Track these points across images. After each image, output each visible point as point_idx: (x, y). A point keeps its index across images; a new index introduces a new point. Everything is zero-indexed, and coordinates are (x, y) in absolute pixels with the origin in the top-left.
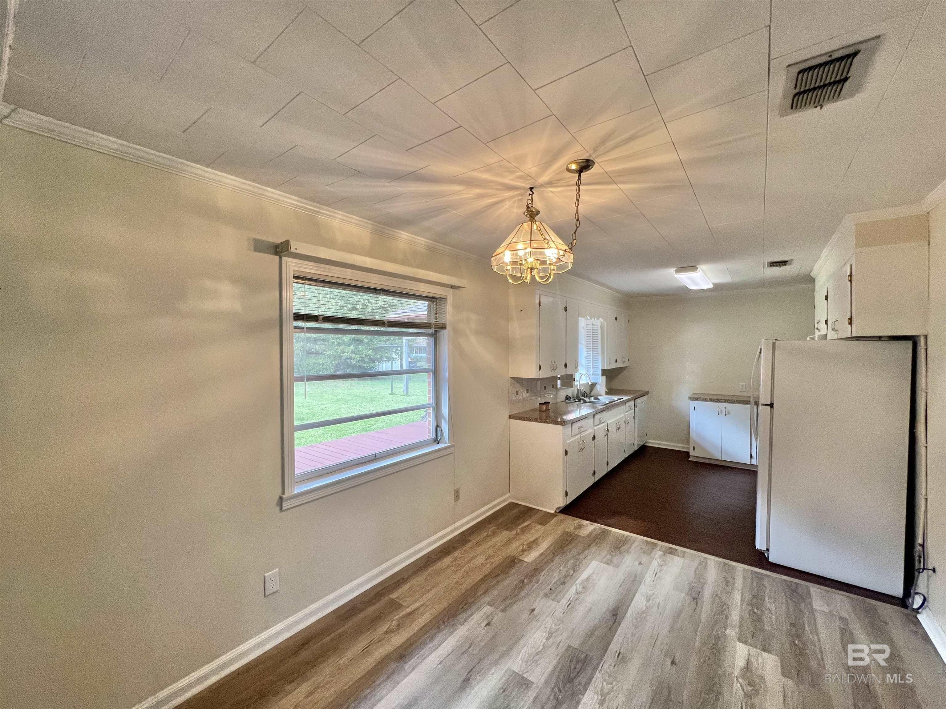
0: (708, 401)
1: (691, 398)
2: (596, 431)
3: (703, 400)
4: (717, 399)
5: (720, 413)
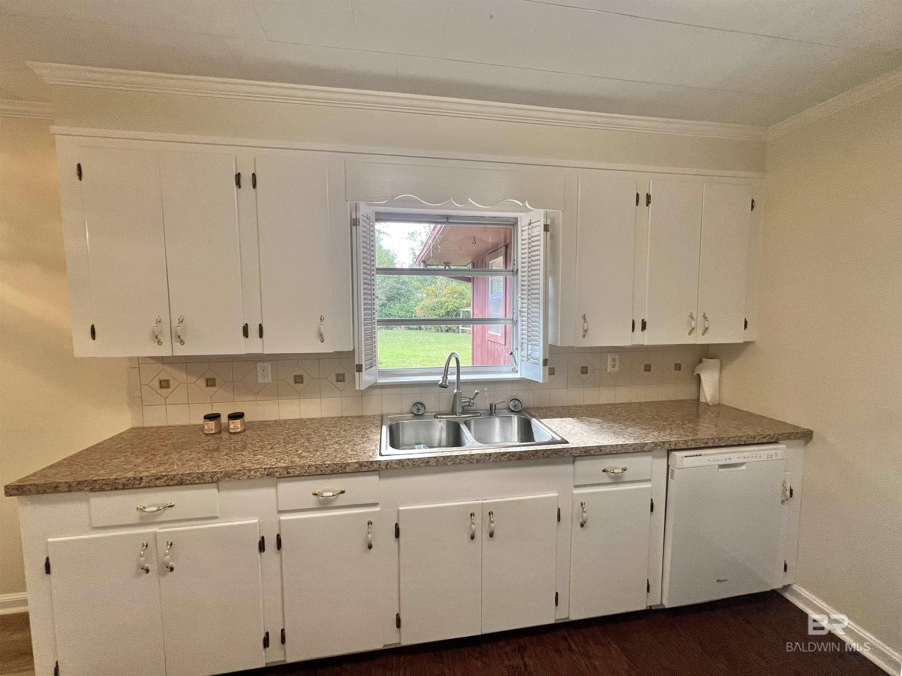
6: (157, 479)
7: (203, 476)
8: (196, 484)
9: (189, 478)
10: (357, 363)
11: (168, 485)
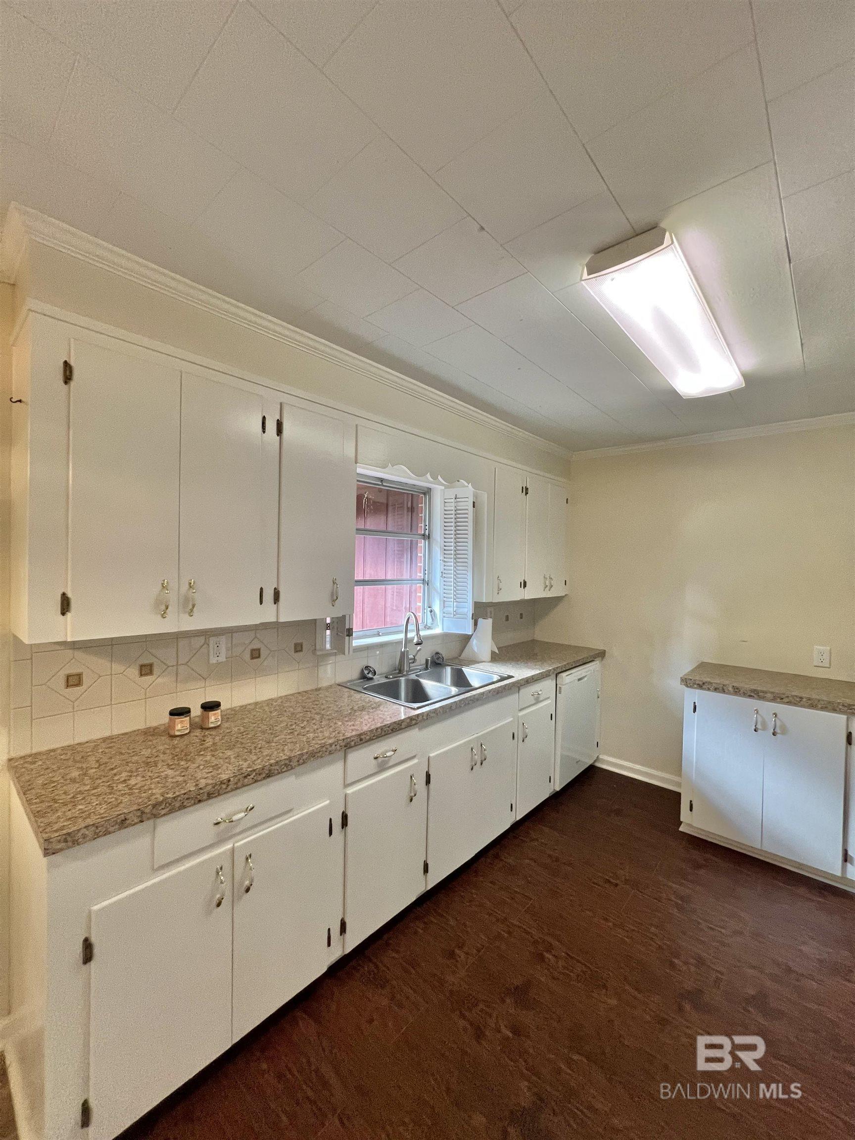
0: (729, 693)
1: (687, 682)
2: (349, 799)
3: (716, 689)
4: (754, 691)
5: (759, 726)
6: (245, 777)
7: (290, 762)
8: (284, 772)
9: (277, 767)
10: (347, 627)
11: (256, 781)
